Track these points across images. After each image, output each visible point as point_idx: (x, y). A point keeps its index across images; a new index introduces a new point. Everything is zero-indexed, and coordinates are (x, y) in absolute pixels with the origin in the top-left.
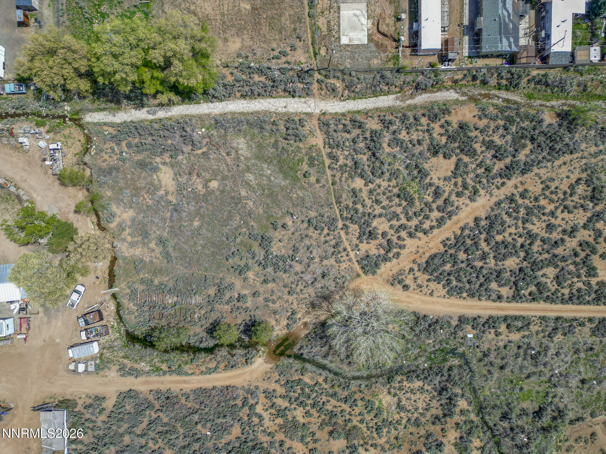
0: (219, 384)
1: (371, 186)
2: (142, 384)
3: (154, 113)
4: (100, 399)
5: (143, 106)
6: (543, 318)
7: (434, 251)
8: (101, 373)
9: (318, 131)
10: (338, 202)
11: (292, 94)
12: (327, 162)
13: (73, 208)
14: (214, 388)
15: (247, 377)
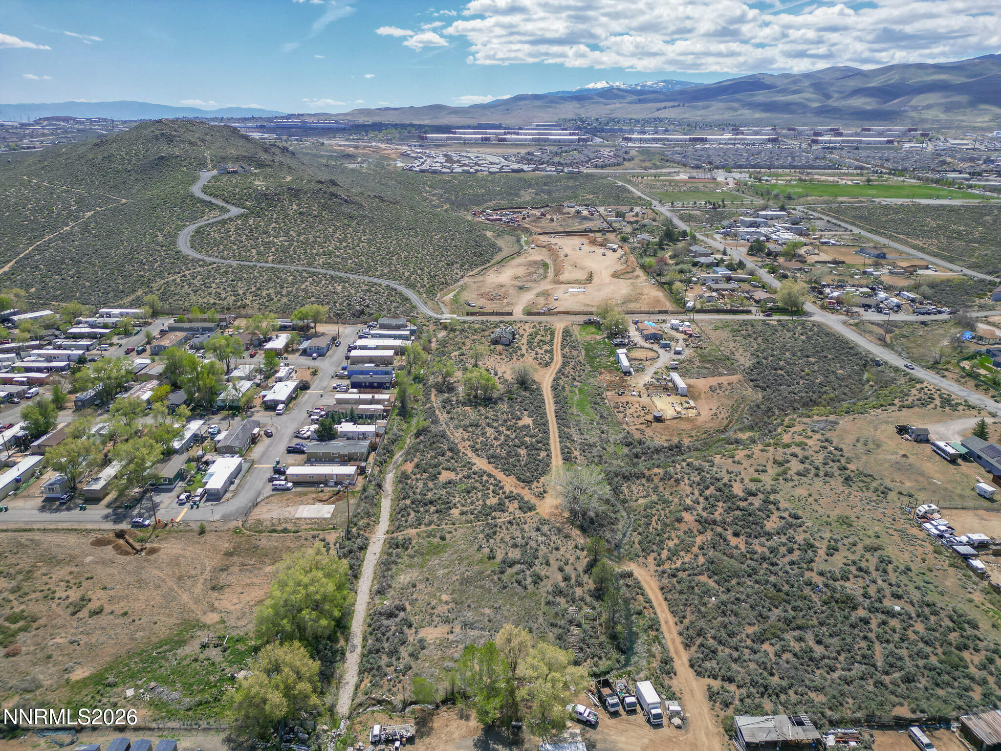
0: (661, 597)
1: (458, 505)
2: (680, 657)
3: (354, 647)
4: (712, 696)
5: (343, 654)
6: (561, 442)
7: (514, 479)
8: (678, 695)
9: (403, 533)
10: (471, 522)
11: (363, 548)
12: (433, 527)
13: (463, 722)
14: (666, 599)
15: (648, 578)
